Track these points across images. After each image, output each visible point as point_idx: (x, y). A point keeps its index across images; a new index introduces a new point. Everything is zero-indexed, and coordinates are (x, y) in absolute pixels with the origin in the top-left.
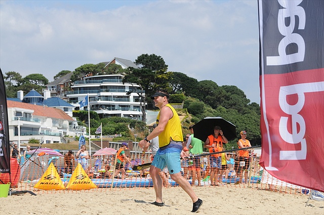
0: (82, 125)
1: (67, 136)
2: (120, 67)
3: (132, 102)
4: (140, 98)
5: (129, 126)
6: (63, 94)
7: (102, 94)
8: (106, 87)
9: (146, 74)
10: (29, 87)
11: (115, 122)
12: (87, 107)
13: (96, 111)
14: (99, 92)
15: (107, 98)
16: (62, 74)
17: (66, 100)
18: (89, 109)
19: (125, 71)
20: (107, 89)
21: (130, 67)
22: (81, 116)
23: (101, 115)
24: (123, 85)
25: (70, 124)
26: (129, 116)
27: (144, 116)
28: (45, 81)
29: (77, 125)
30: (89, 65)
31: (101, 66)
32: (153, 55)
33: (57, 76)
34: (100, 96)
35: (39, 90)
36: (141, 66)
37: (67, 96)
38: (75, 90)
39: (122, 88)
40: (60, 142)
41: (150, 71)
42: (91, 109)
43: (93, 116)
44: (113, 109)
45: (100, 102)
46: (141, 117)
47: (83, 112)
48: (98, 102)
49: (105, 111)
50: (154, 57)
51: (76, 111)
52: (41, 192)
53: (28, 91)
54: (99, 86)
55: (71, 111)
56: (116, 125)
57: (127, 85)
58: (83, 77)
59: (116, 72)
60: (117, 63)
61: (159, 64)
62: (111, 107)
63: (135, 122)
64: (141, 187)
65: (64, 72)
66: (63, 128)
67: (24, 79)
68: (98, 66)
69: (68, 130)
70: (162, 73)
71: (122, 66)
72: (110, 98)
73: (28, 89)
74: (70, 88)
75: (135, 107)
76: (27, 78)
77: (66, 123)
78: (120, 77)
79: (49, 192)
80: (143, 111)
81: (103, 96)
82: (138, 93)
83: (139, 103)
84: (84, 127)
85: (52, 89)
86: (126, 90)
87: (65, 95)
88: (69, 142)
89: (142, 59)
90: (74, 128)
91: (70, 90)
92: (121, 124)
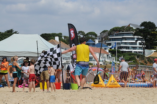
0: (113, 56)
1: (106, 62)
2: (132, 28)
3: (138, 45)
4: (142, 43)
5: (136, 57)
6: (104, 42)
7: (123, 41)
8: (125, 38)
9: (145, 31)
10: (88, 38)
11: (129, 55)
12: (115, 48)
13: (120, 50)
14: (121, 40)
15: (126, 43)
16: (104, 32)
17: (106, 44)
18: (116, 48)
19: (135, 30)
20: (126, 39)
21: (137, 28)
22: (113, 52)
23: (123, 52)
24: (134, 37)
25: (107, 56)
26: (136, 52)
27: (144, 52)
28: (96, 35)
29: (111, 56)
30: (117, 27)
31: (123, 28)
32: (150, 22)
33: (101, 33)
34: (122, 43)
35: (93, 39)
36: (143, 27)
37: (106, 42)
38: (110, 40)
39: (133, 39)
40: (102, 65)
41: (148, 30)
42: (118, 49)
43: (119, 52)
44: (129, 49)
45: (122, 45)
46: (142, 53)
47: (114, 50)
48: (121, 45)
49: (125, 50)
50: (150, 23)
51: (110, 50)
52: (94, 88)
53: (88, 40)
54: (122, 37)
55: (108, 50)
56: (130, 57)
57: (136, 37)
58: (114, 33)
59: (130, 30)
60: (131, 26)
61: (152, 26)
62: (127, 48)
63: (139, 55)
64: (143, 87)
65: (105, 31)
66: (104, 58)
67: (86, 34)
68: (122, 28)
69: (106, 59)
70: (154, 31)
71: (133, 28)
72: (127, 44)
73: (88, 39)
74: (108, 38)
75: (140, 48)
76: (88, 34)
77: (105, 55)
78: (132, 33)
79: (98, 88)
80: (144, 50)
81: (124, 42)
82: (141, 41)
83: (142, 46)
84: (114, 58)
85: (99, 39)
86: (135, 39)
87: (105, 42)
88: (107, 64)
89: (143, 24)
90: (109, 58)
91: (107, 39)
92: (132, 56)
